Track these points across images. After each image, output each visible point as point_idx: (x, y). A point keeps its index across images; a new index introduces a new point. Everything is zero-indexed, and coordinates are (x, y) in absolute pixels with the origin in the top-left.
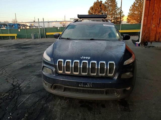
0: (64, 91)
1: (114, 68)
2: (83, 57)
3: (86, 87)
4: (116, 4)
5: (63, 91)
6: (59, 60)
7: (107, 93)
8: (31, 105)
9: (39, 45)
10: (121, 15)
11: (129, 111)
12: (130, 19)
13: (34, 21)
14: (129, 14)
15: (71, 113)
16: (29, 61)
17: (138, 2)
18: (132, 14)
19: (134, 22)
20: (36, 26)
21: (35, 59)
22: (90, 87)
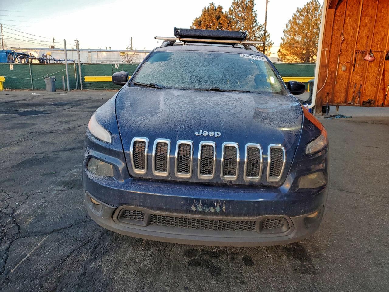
0: (149, 224)
1: (284, 161)
2: (201, 131)
3: (210, 213)
4: (254, 15)
5: (145, 225)
6: (136, 139)
7: (262, 226)
8: (50, 267)
9: (67, 107)
10: (264, 43)
11: (314, 273)
12: (285, 52)
13: (53, 47)
14: (282, 41)
15: (166, 284)
16: (40, 145)
17: (303, 15)
18: (291, 41)
19: (294, 59)
20: (56, 58)
21: (56, 142)
22: (222, 213)
